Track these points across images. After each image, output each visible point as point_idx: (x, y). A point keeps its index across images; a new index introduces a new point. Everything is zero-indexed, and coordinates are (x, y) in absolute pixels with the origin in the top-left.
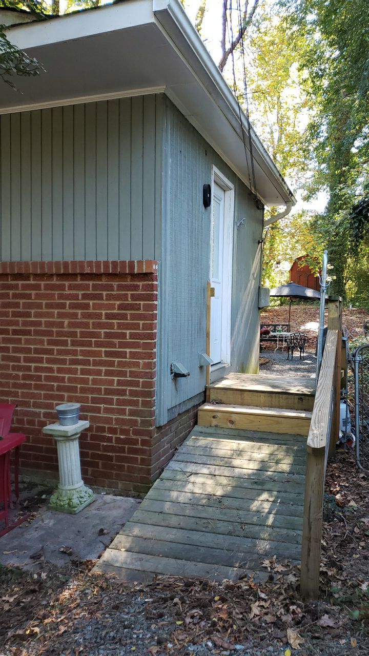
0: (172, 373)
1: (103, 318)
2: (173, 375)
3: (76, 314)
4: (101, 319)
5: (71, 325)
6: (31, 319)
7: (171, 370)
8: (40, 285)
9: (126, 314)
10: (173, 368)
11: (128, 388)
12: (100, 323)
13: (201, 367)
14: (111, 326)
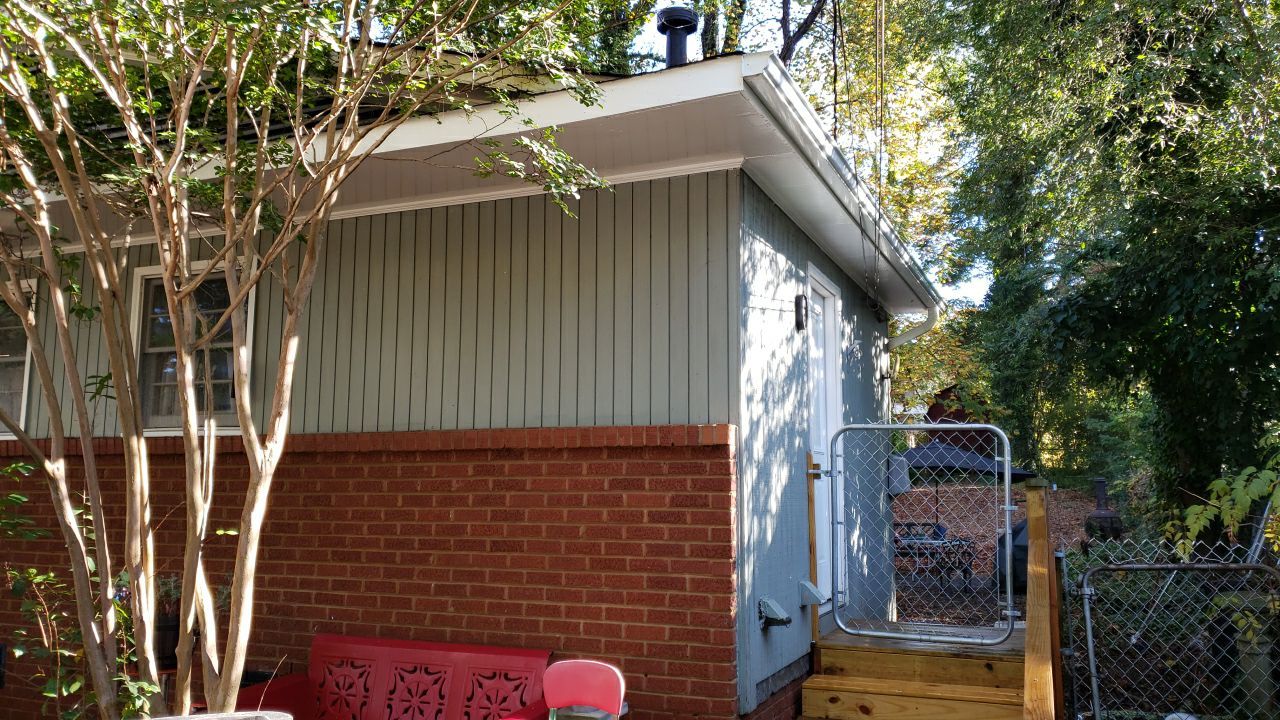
0: (761, 618)
1: (646, 519)
2: (763, 621)
3: (599, 515)
4: (642, 522)
5: (591, 533)
6: (522, 524)
7: (760, 612)
8: (539, 467)
9: (684, 514)
10: (762, 609)
11: (689, 645)
12: (639, 530)
13: (803, 608)
14: (658, 534)
